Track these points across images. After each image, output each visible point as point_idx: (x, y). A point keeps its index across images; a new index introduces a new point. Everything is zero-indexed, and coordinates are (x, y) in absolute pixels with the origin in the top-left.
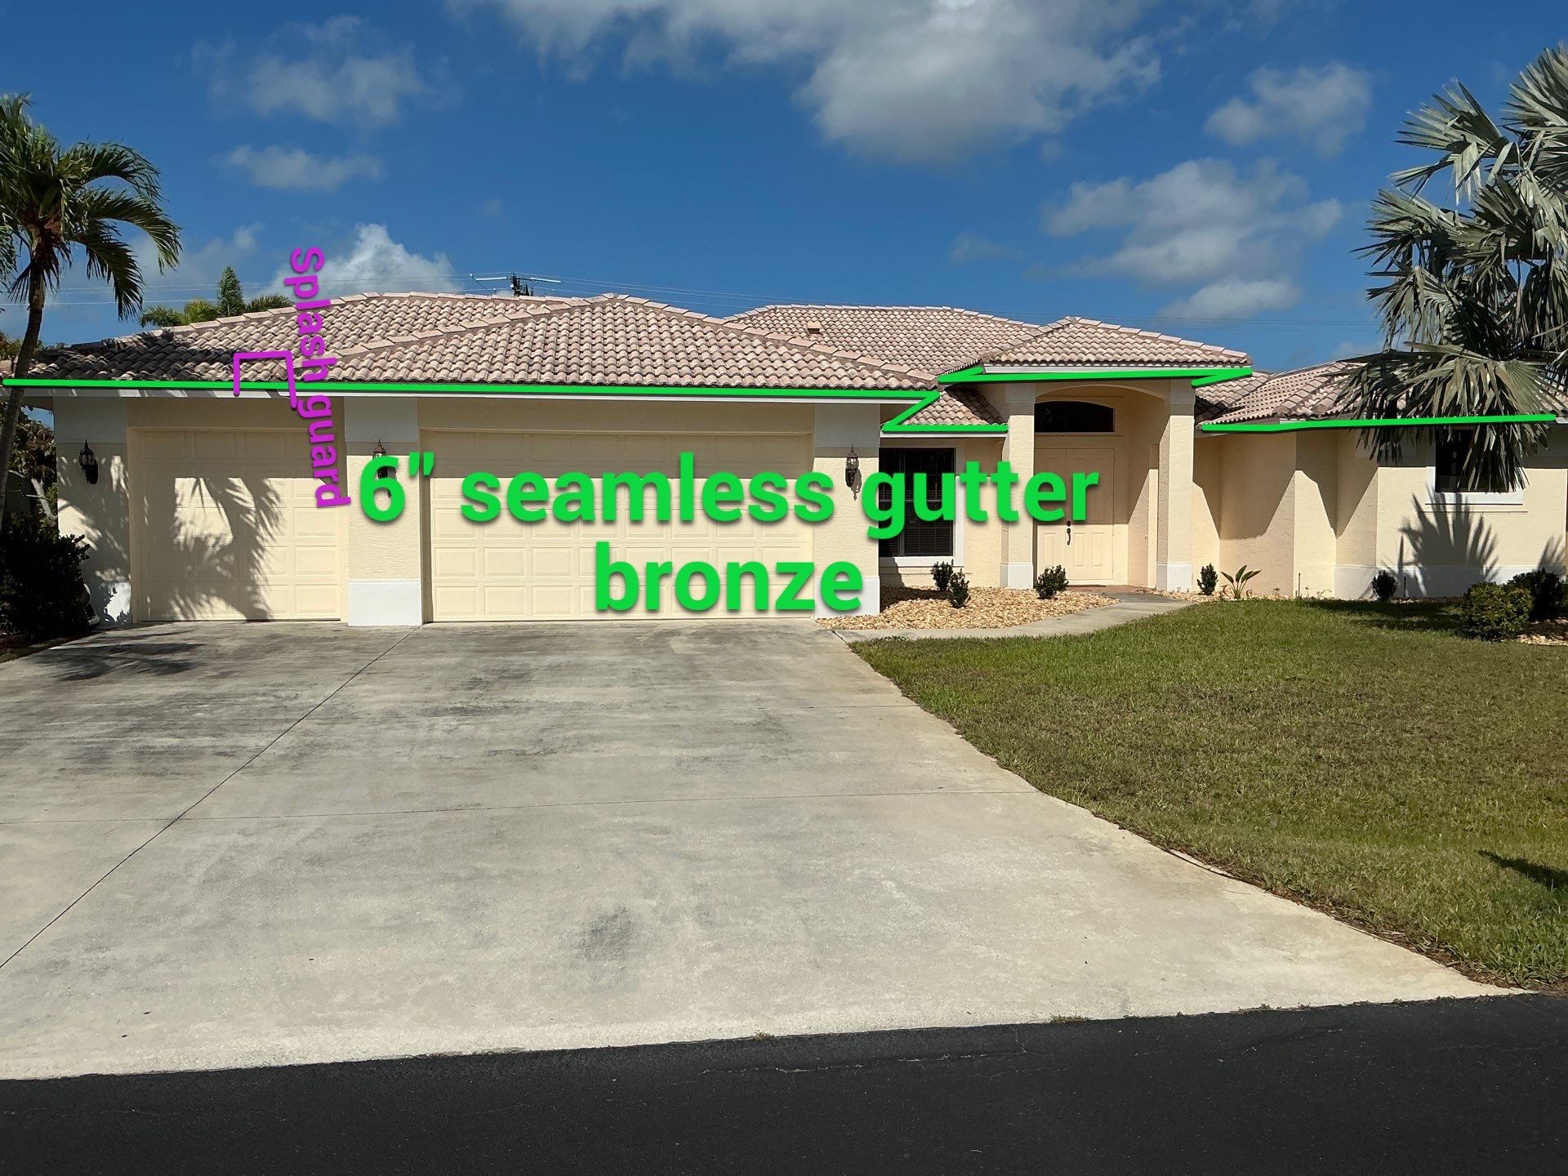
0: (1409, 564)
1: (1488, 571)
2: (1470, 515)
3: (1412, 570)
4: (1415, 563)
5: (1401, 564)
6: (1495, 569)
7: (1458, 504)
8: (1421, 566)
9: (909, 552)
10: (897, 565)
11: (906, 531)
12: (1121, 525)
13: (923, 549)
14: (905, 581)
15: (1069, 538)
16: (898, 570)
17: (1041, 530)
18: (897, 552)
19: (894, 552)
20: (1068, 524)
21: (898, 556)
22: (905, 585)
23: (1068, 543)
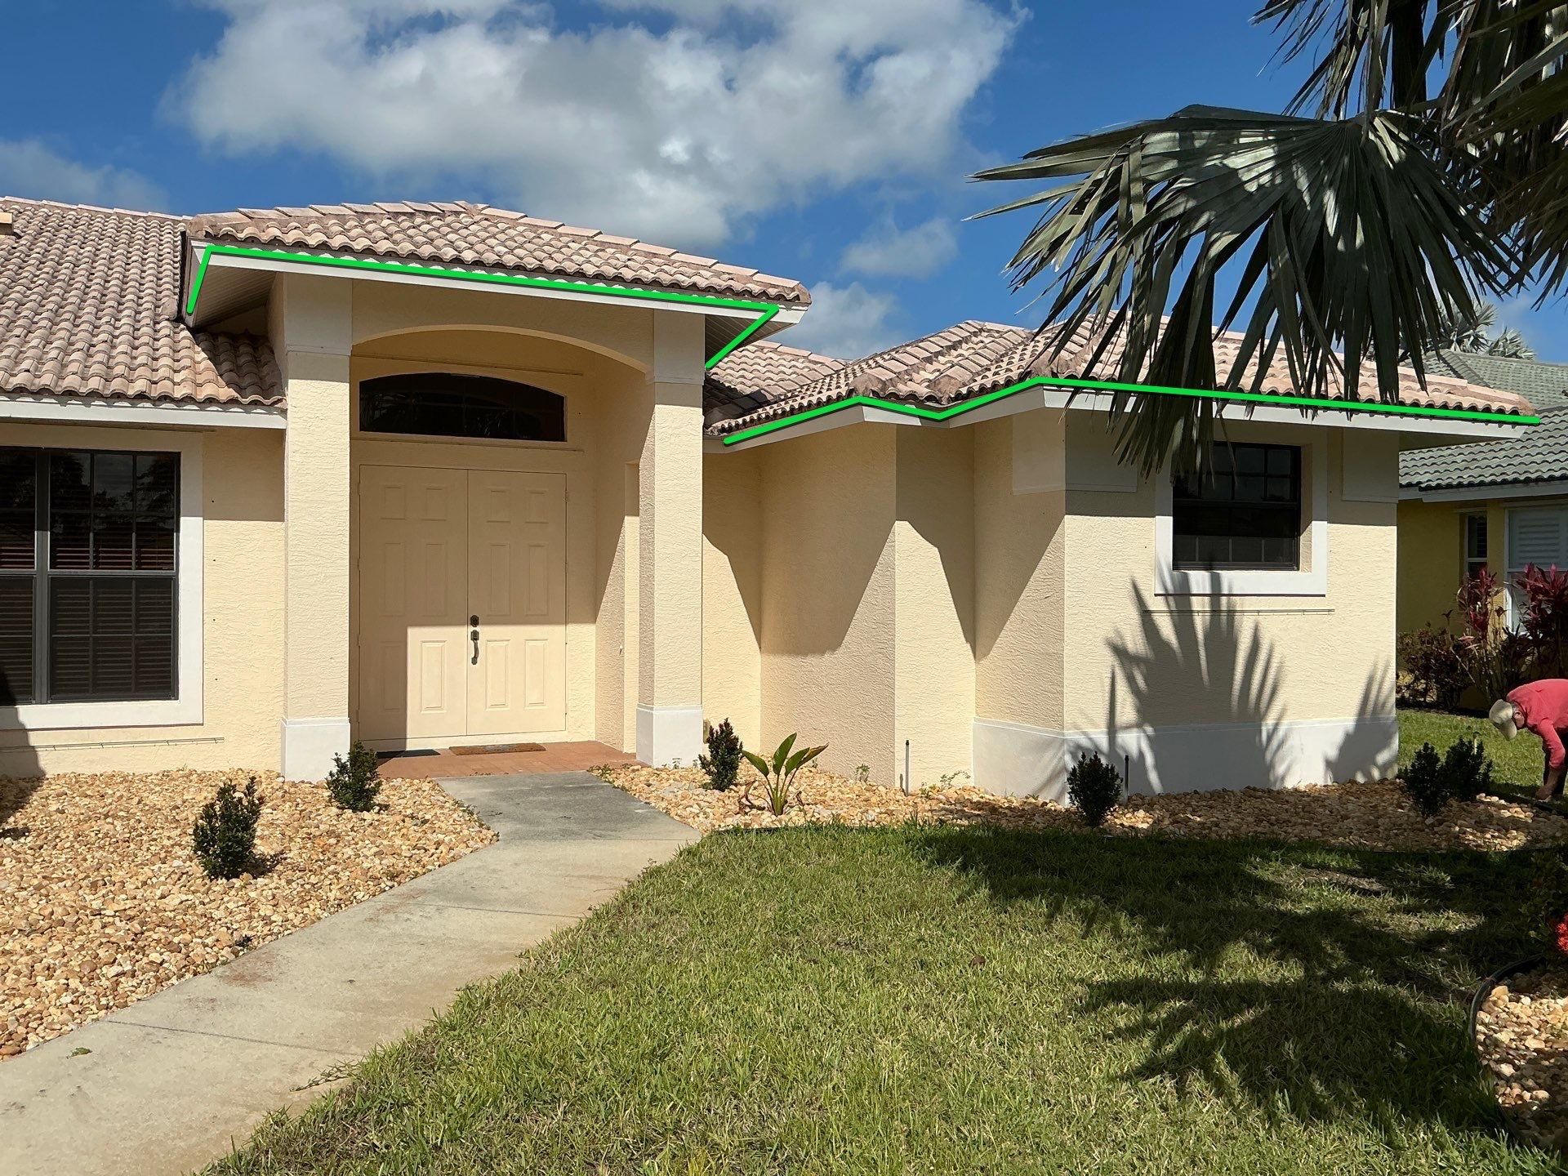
0: (1128, 727)
1: (1270, 738)
2: (1237, 616)
3: (1134, 741)
4: (1139, 725)
5: (1112, 729)
6: (1281, 733)
7: (1216, 595)
8: (1149, 730)
9: (63, 690)
10: (23, 725)
11: (53, 642)
12: (582, 626)
13: (99, 685)
14: (48, 762)
15: (476, 649)
16: (27, 738)
17: (415, 635)
18: (30, 693)
19: (21, 693)
20: (475, 621)
21: (31, 703)
22: (47, 771)
23: (474, 661)
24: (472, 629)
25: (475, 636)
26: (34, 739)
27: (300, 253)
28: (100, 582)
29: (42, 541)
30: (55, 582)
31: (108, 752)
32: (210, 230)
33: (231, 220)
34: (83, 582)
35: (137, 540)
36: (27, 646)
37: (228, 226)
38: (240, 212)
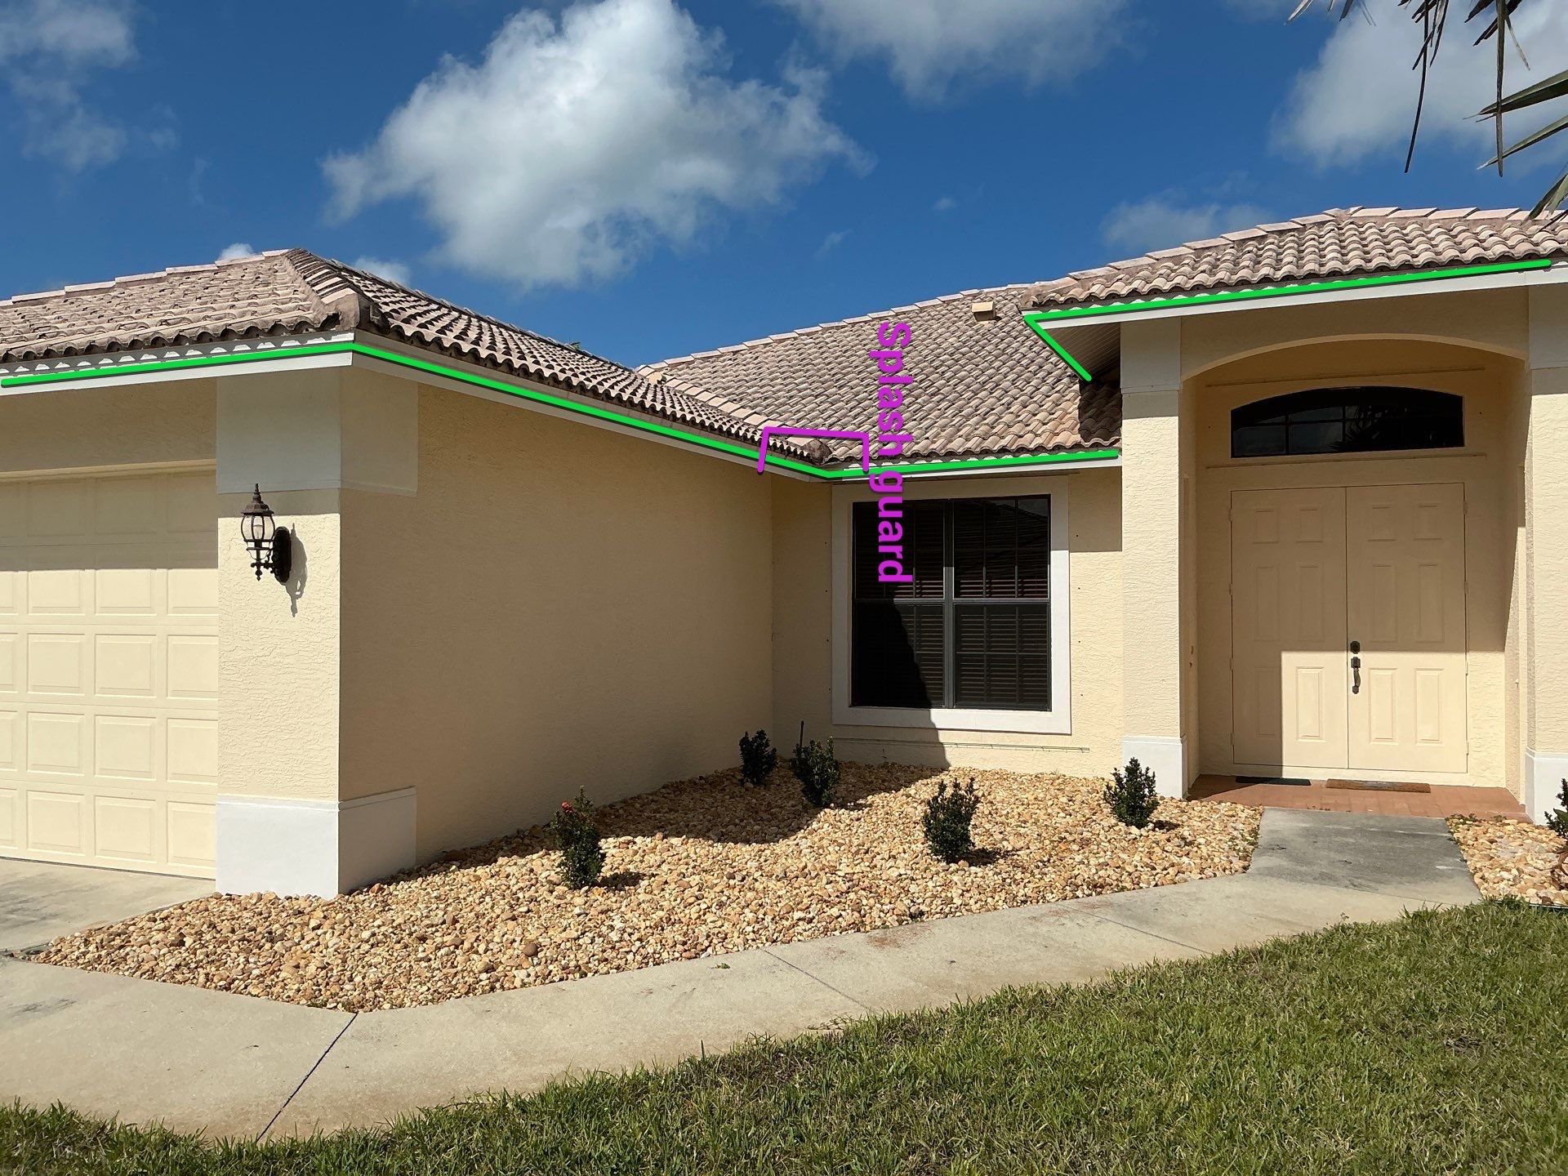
9: (964, 699)
10: (933, 724)
11: (958, 659)
12: (1487, 654)
13: (992, 695)
14: (951, 755)
15: (1357, 678)
16: (937, 735)
17: (1291, 661)
18: (942, 699)
19: (935, 699)
20: (1355, 648)
21: (941, 708)
22: (952, 763)
23: (1356, 690)
24: (1352, 655)
25: (1356, 664)
26: (943, 737)
27: (1114, 304)
28: (992, 608)
29: (949, 574)
30: (958, 608)
31: (996, 752)
32: (1036, 300)
33: (1056, 286)
34: (979, 608)
35: (1019, 573)
36: (939, 659)
37: (1054, 292)
38: (1070, 276)
